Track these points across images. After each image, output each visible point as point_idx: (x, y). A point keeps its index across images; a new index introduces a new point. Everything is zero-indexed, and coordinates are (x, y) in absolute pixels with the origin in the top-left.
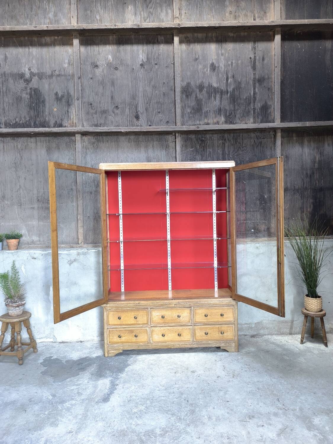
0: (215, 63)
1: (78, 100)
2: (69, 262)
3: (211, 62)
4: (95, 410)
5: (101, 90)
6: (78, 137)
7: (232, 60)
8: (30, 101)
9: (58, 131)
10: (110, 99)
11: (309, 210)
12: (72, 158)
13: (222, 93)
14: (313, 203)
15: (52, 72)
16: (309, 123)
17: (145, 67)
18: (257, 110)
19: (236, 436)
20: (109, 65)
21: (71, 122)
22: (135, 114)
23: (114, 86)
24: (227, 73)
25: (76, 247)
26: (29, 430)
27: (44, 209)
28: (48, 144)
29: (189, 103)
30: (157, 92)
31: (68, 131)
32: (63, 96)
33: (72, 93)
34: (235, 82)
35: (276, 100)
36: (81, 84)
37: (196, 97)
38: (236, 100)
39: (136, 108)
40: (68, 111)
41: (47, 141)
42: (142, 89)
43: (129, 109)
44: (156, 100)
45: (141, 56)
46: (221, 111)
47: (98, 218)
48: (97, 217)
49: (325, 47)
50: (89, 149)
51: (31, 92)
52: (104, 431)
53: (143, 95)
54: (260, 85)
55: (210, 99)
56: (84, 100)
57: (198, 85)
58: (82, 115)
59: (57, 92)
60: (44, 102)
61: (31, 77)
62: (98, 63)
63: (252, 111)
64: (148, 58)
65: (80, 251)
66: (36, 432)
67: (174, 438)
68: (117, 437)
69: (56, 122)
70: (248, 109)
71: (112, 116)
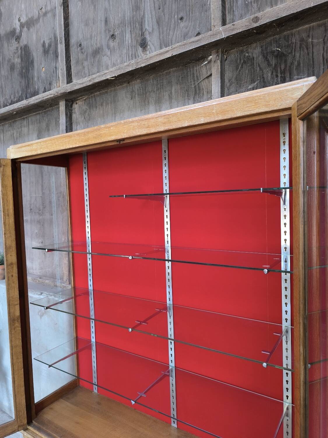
5: (91, 14)
8: (21, 66)
10: (103, 24)
15: (39, 12)
22: (139, 39)
31: (45, 98)
32: (50, 46)
39: (142, 25)
40: (56, 68)
43: (130, 31)
59: (44, 42)
60: (32, 62)
61: (21, 30)
69: (45, 88)
71: (107, 56)
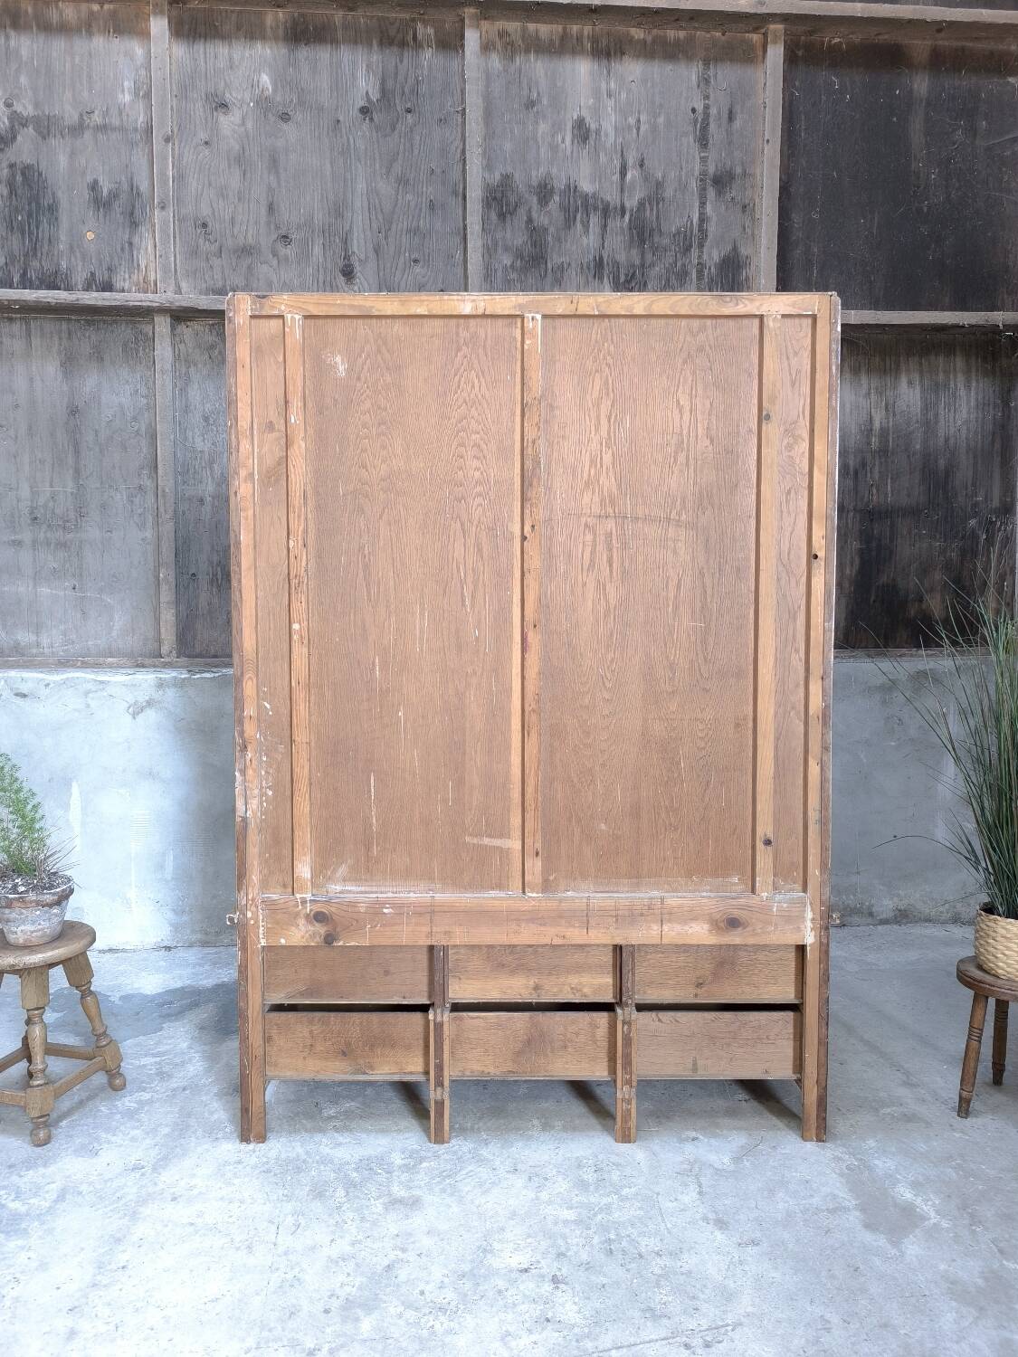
0: (588, 120)
1: (163, 208)
2: (131, 710)
3: (575, 117)
4: (212, 1113)
5: (235, 181)
6: (162, 325)
7: (639, 113)
8: (8, 204)
9: (100, 303)
10: (264, 211)
11: (848, 572)
12: (143, 391)
13: (606, 211)
14: (861, 552)
15: (81, 115)
16: (856, 315)
17: (375, 117)
18: (710, 268)
19: (617, 1165)
20: (264, 104)
21: (141, 278)
22: (341, 263)
23: (277, 173)
24: (622, 152)
25: (154, 666)
26: (10, 1167)
27: (52, 546)
28: (65, 341)
29: (508, 235)
30: (409, 197)
31: (131, 304)
32: (114, 195)
33: (144, 187)
34: (646, 179)
35: (764, 241)
36: (173, 158)
37: (530, 220)
38: (647, 235)
39: (346, 244)
40: (131, 244)
41: (64, 335)
42: (365, 185)
43: (323, 244)
44: (405, 223)
45: (362, 83)
46: (603, 268)
47: (222, 579)
48: (219, 577)
49: (911, 91)
50: (195, 365)
51: (14, 176)
52: (239, 1162)
53: (366, 204)
54: (720, 193)
55: (570, 227)
56: (183, 211)
57: (535, 183)
58: (175, 256)
59: (96, 182)
60: (53, 209)
61: (12, 127)
62: (227, 95)
63: (695, 270)
64: (383, 91)
65: (167, 676)
66: (31, 1172)
67: (444, 1174)
68: (275, 1175)
69: (93, 274)
70: (684, 265)
71: (271, 267)
